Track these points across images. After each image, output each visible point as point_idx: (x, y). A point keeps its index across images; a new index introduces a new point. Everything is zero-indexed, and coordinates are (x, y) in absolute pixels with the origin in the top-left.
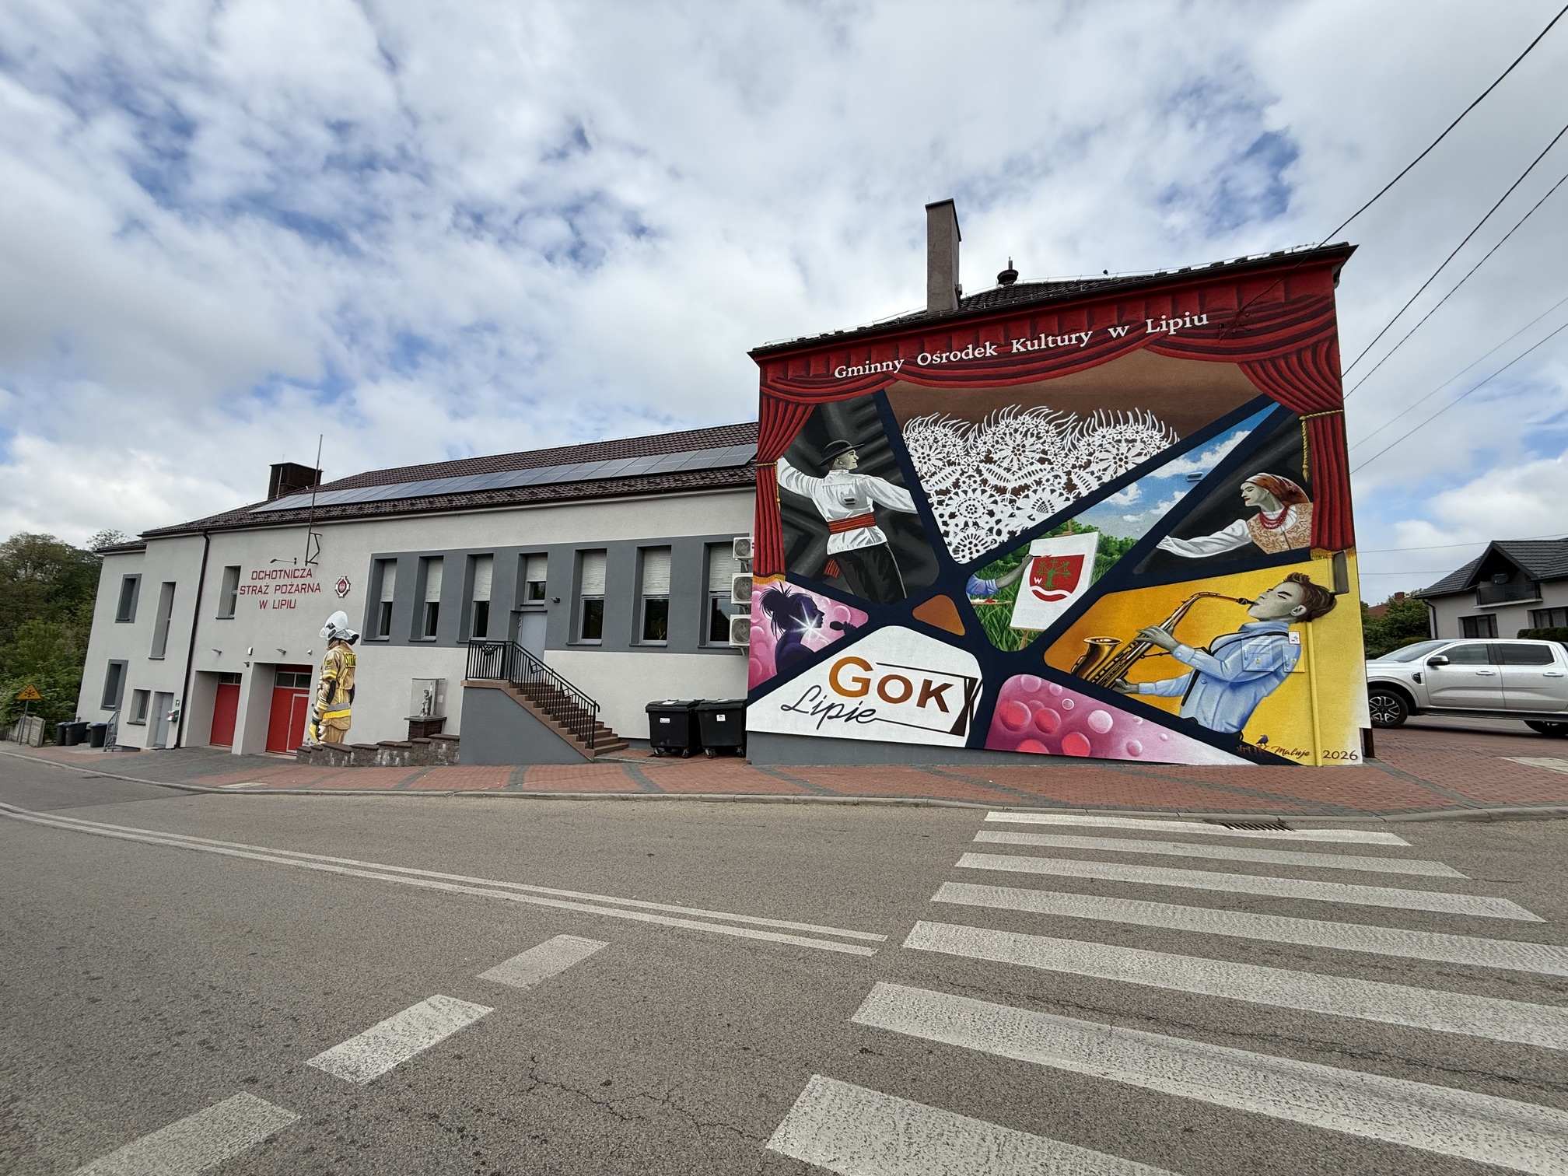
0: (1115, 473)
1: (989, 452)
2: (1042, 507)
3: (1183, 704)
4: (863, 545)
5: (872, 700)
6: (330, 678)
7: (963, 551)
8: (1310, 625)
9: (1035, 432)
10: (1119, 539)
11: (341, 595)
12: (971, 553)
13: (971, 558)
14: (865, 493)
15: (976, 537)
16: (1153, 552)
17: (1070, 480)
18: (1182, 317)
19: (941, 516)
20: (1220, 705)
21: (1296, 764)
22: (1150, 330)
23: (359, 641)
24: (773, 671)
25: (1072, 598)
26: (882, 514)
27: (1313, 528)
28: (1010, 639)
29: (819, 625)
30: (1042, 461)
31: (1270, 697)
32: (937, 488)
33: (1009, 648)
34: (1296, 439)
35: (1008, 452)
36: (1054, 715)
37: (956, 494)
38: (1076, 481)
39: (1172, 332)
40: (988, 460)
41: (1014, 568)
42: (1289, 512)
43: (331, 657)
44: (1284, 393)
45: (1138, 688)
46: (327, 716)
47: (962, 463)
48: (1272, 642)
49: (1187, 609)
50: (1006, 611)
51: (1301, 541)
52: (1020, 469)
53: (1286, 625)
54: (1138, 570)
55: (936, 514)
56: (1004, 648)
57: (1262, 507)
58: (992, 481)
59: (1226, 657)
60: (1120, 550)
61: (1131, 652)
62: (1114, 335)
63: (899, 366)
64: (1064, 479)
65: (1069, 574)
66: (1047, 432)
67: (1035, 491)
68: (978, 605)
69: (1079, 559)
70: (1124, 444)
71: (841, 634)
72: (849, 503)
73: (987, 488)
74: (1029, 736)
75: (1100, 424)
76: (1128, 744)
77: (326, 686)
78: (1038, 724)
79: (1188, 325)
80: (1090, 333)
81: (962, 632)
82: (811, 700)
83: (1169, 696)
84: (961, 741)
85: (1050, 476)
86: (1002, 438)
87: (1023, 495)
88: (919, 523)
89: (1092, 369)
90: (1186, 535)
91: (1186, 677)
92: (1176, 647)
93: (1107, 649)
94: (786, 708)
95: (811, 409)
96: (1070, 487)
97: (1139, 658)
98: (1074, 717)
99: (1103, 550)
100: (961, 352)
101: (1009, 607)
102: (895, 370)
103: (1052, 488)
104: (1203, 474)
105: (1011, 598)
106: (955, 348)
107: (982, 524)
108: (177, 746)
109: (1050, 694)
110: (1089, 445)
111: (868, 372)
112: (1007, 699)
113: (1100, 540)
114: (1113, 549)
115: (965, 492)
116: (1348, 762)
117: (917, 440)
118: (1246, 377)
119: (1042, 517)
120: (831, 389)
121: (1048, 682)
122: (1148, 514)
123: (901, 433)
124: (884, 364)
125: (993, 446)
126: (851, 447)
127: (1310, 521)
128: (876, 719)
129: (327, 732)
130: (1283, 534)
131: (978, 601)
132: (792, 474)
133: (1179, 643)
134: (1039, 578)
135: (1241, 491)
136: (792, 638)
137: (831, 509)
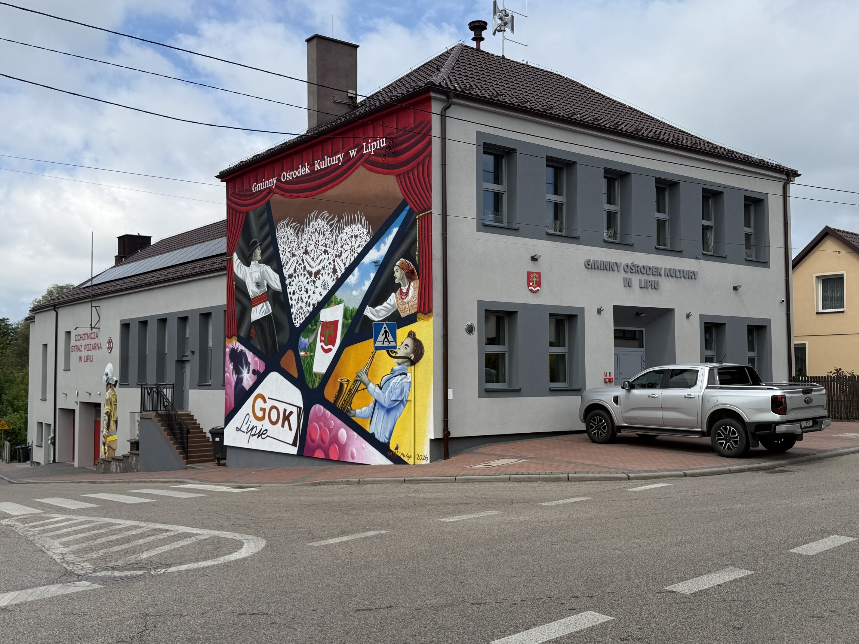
0: (350, 260)
1: (306, 246)
2: (324, 286)
3: (370, 424)
4: (264, 315)
5: (266, 424)
6: (108, 412)
7: (297, 318)
8: (413, 367)
9: (323, 231)
10: (351, 309)
11: (109, 352)
12: (300, 320)
13: (300, 323)
14: (264, 277)
15: (301, 308)
17: (334, 265)
18: (376, 141)
19: (290, 293)
20: (383, 424)
21: (406, 463)
22: (365, 152)
23: (118, 384)
24: (233, 405)
25: (335, 349)
27: (418, 298)
28: (313, 380)
29: (248, 373)
30: (326, 252)
31: (399, 418)
32: (288, 273)
33: (313, 386)
34: (414, 233)
35: (312, 247)
36: (327, 433)
37: (295, 277)
38: (337, 267)
39: (373, 153)
40: (306, 253)
41: (315, 330)
42: (411, 287)
43: (108, 397)
44: (411, 198)
45: (355, 413)
46: (110, 439)
47: (297, 255)
48: (401, 380)
49: (373, 357)
50: (312, 361)
51: (414, 307)
52: (317, 259)
53: (406, 367)
54: (357, 331)
55: (288, 291)
56: (311, 387)
57: (402, 284)
58: (308, 268)
59: (386, 392)
60: (351, 316)
61: (353, 388)
62: (352, 156)
63: (275, 182)
64: (332, 266)
65: (333, 333)
66: (327, 231)
67: (322, 275)
68: (302, 356)
69: (336, 322)
70: (354, 239)
71: (255, 378)
73: (306, 273)
74: (319, 447)
75: (346, 225)
76: (351, 451)
77: (107, 418)
78: (321, 438)
79: (378, 147)
80: (343, 154)
81: (296, 376)
82: (246, 424)
83: (366, 418)
84: (294, 451)
85: (327, 264)
86: (311, 236)
87: (318, 277)
88: (282, 299)
89: (343, 182)
90: (374, 306)
91: (372, 404)
92: (369, 383)
93: (345, 386)
94: (238, 429)
95: (244, 215)
96: (335, 271)
97: (356, 392)
98: (333, 433)
99: (345, 316)
100: (297, 170)
101: (312, 357)
102: (273, 185)
103: (328, 272)
104: (381, 260)
105: (313, 351)
106: (294, 168)
107: (304, 299)
108: (54, 461)
109: (326, 419)
110: (341, 240)
111: (264, 188)
112: (311, 422)
113: (344, 309)
114: (348, 316)
115: (298, 275)
116: (424, 462)
117: (281, 238)
118: (398, 186)
119: (325, 293)
120: (251, 201)
121: (325, 409)
122: (361, 289)
123: (275, 233)
124: (270, 181)
125: (308, 242)
126: (258, 244)
127: (418, 293)
128: (268, 436)
129: (108, 450)
130: (408, 303)
131: (302, 353)
132: (239, 264)
133: (370, 381)
134: (323, 337)
135: (394, 272)
136: (240, 381)
137: (252, 289)
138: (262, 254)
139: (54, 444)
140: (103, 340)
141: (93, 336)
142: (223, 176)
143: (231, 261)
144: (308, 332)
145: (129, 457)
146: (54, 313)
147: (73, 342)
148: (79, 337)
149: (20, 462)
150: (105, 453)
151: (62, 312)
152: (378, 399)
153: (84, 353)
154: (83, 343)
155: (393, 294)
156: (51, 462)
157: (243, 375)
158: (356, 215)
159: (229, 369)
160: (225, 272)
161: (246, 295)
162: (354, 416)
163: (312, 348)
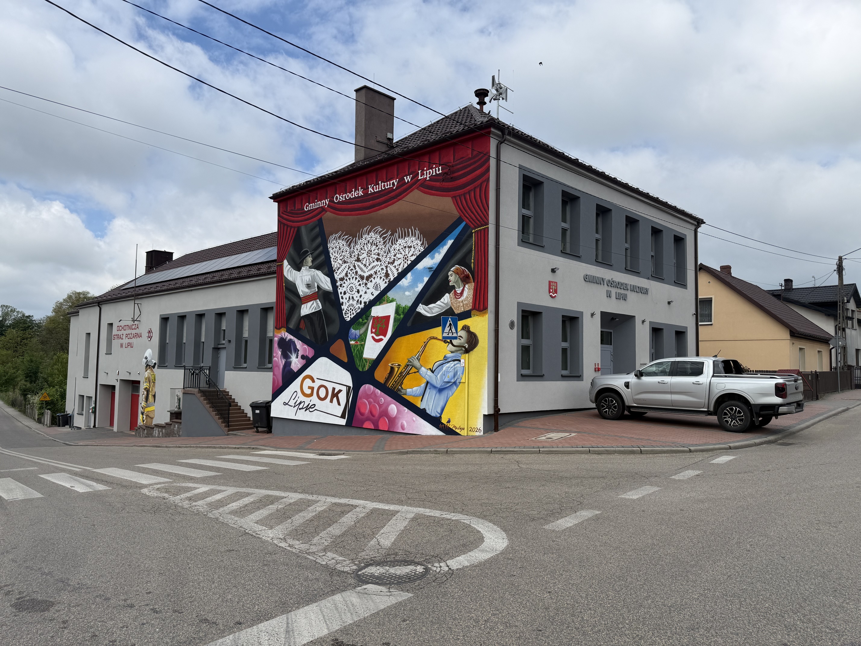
0: (403, 266)
1: (358, 255)
2: (376, 287)
3: (421, 401)
4: (313, 311)
5: (314, 399)
6: (146, 388)
7: (348, 313)
8: (467, 355)
9: (375, 243)
10: (403, 306)
11: (149, 339)
12: (351, 315)
13: (351, 318)
14: (314, 280)
15: (352, 305)
16: (415, 313)
17: (387, 271)
18: (432, 168)
19: (341, 293)
21: (458, 434)
22: (420, 178)
23: (156, 366)
24: (281, 384)
25: (386, 339)
26: (320, 292)
27: (473, 298)
28: (363, 364)
29: (297, 357)
30: (378, 260)
31: (452, 397)
32: (340, 277)
33: (363, 369)
34: (470, 244)
35: (365, 255)
36: (376, 407)
37: (346, 280)
38: (389, 272)
39: (428, 179)
40: (358, 260)
41: (365, 323)
42: (465, 288)
43: (147, 376)
44: (468, 216)
45: (406, 392)
46: (147, 410)
47: (349, 262)
48: (454, 365)
49: (425, 346)
50: (362, 348)
51: (468, 306)
52: (369, 265)
53: (460, 355)
54: (409, 324)
55: (339, 291)
56: (361, 370)
57: (456, 286)
58: (360, 272)
59: (438, 375)
60: (403, 313)
61: (405, 371)
62: (406, 181)
63: (327, 203)
64: (385, 271)
65: (385, 326)
66: (380, 242)
67: (374, 278)
68: (353, 345)
69: (388, 317)
70: (407, 249)
71: (304, 362)
72: (308, 286)
73: (357, 277)
74: (368, 419)
75: (399, 238)
76: (401, 423)
77: (145, 393)
78: (371, 412)
79: (434, 174)
80: (397, 180)
81: (346, 360)
82: (294, 399)
83: (417, 396)
84: (343, 422)
85: (380, 269)
86: (364, 246)
87: (370, 280)
88: (333, 297)
89: (397, 203)
90: (427, 304)
91: (423, 385)
92: (421, 368)
93: (396, 369)
94: (285, 404)
95: (296, 229)
96: (387, 275)
97: (407, 374)
98: (383, 408)
99: (397, 312)
100: (350, 193)
101: (363, 346)
102: (326, 205)
103: (381, 276)
104: (435, 267)
105: (364, 341)
106: (348, 191)
107: (355, 298)
108: (94, 426)
109: (375, 395)
110: (394, 250)
111: (316, 207)
112: (361, 398)
113: (396, 307)
114: (400, 311)
115: (349, 279)
116: (477, 434)
117: (333, 248)
118: (454, 206)
119: (376, 293)
120: (303, 218)
121: (375, 388)
122: (414, 290)
123: (327, 244)
124: (322, 202)
125: (360, 251)
126: (309, 253)
127: (472, 294)
128: (315, 410)
129: (146, 418)
130: (462, 302)
131: (352, 342)
132: (289, 269)
133: (422, 366)
134: (374, 329)
135: (448, 277)
136: (288, 364)
137: (303, 290)
138: (312, 262)
139: (94, 412)
140: (143, 330)
141: (133, 327)
142: (275, 198)
143: (281, 267)
144: (359, 325)
145: (171, 424)
146: (98, 308)
147: (115, 331)
148: (121, 328)
149: (59, 426)
150: (143, 421)
151: (105, 308)
152: (429, 381)
153: (125, 341)
154: (125, 333)
155: (447, 295)
156: (92, 427)
157: (291, 359)
158: (410, 230)
159: (277, 354)
160: (276, 275)
161: (296, 294)
162: (405, 394)
163: (363, 338)
